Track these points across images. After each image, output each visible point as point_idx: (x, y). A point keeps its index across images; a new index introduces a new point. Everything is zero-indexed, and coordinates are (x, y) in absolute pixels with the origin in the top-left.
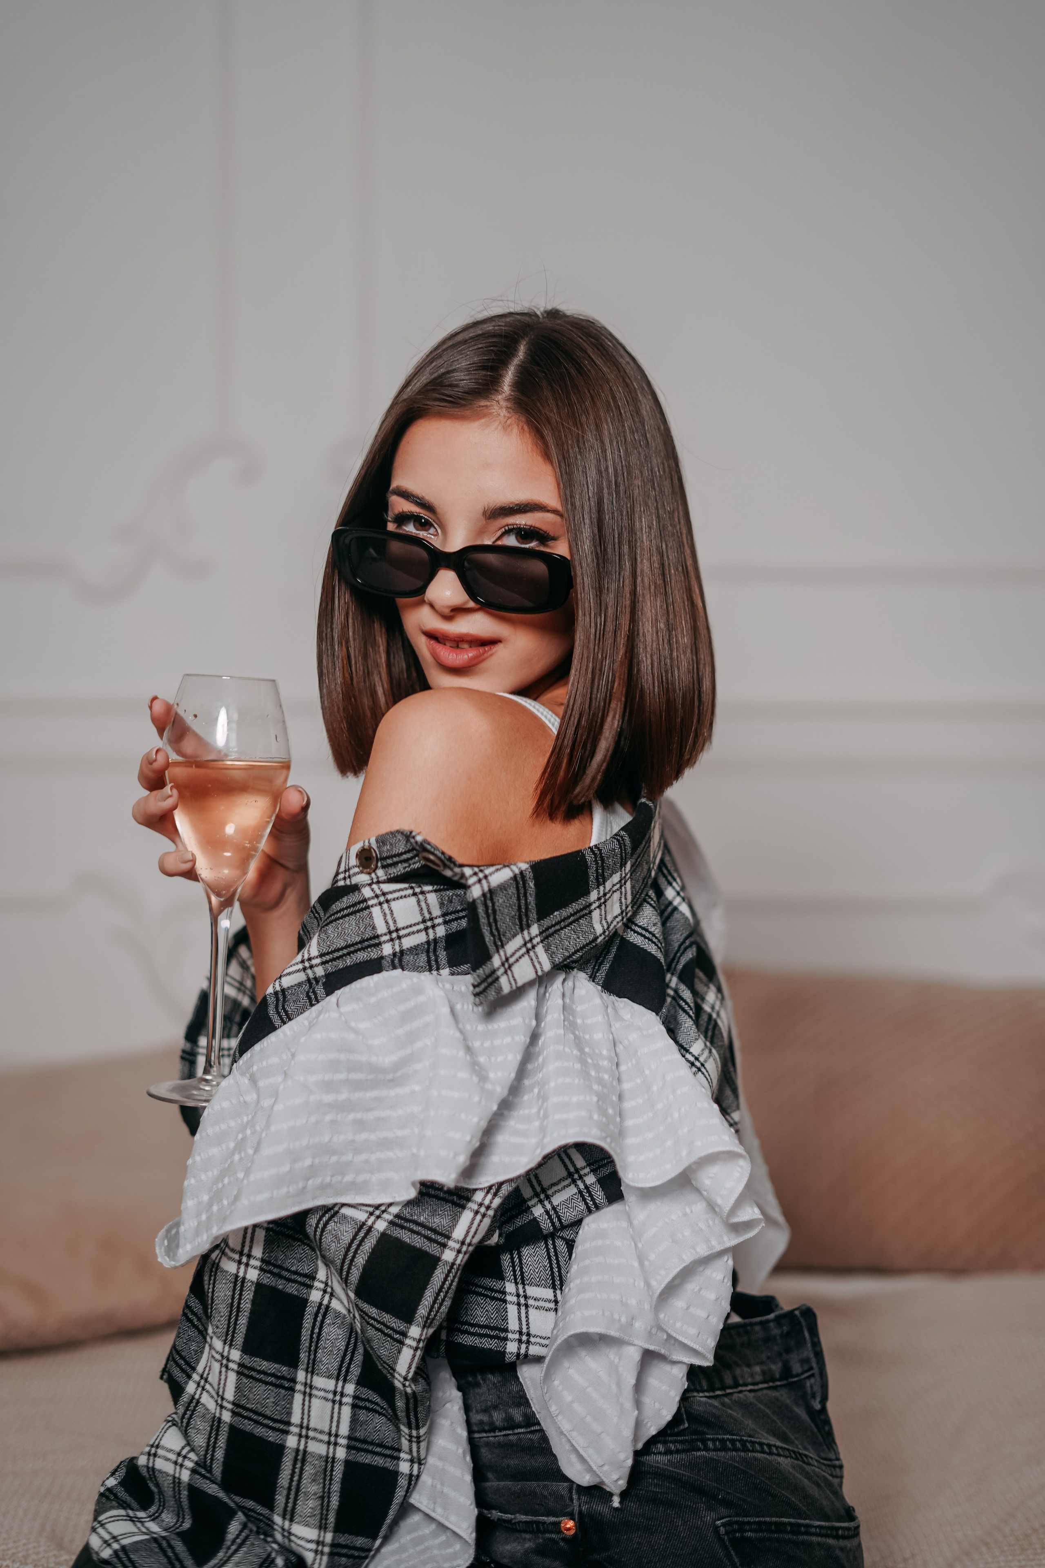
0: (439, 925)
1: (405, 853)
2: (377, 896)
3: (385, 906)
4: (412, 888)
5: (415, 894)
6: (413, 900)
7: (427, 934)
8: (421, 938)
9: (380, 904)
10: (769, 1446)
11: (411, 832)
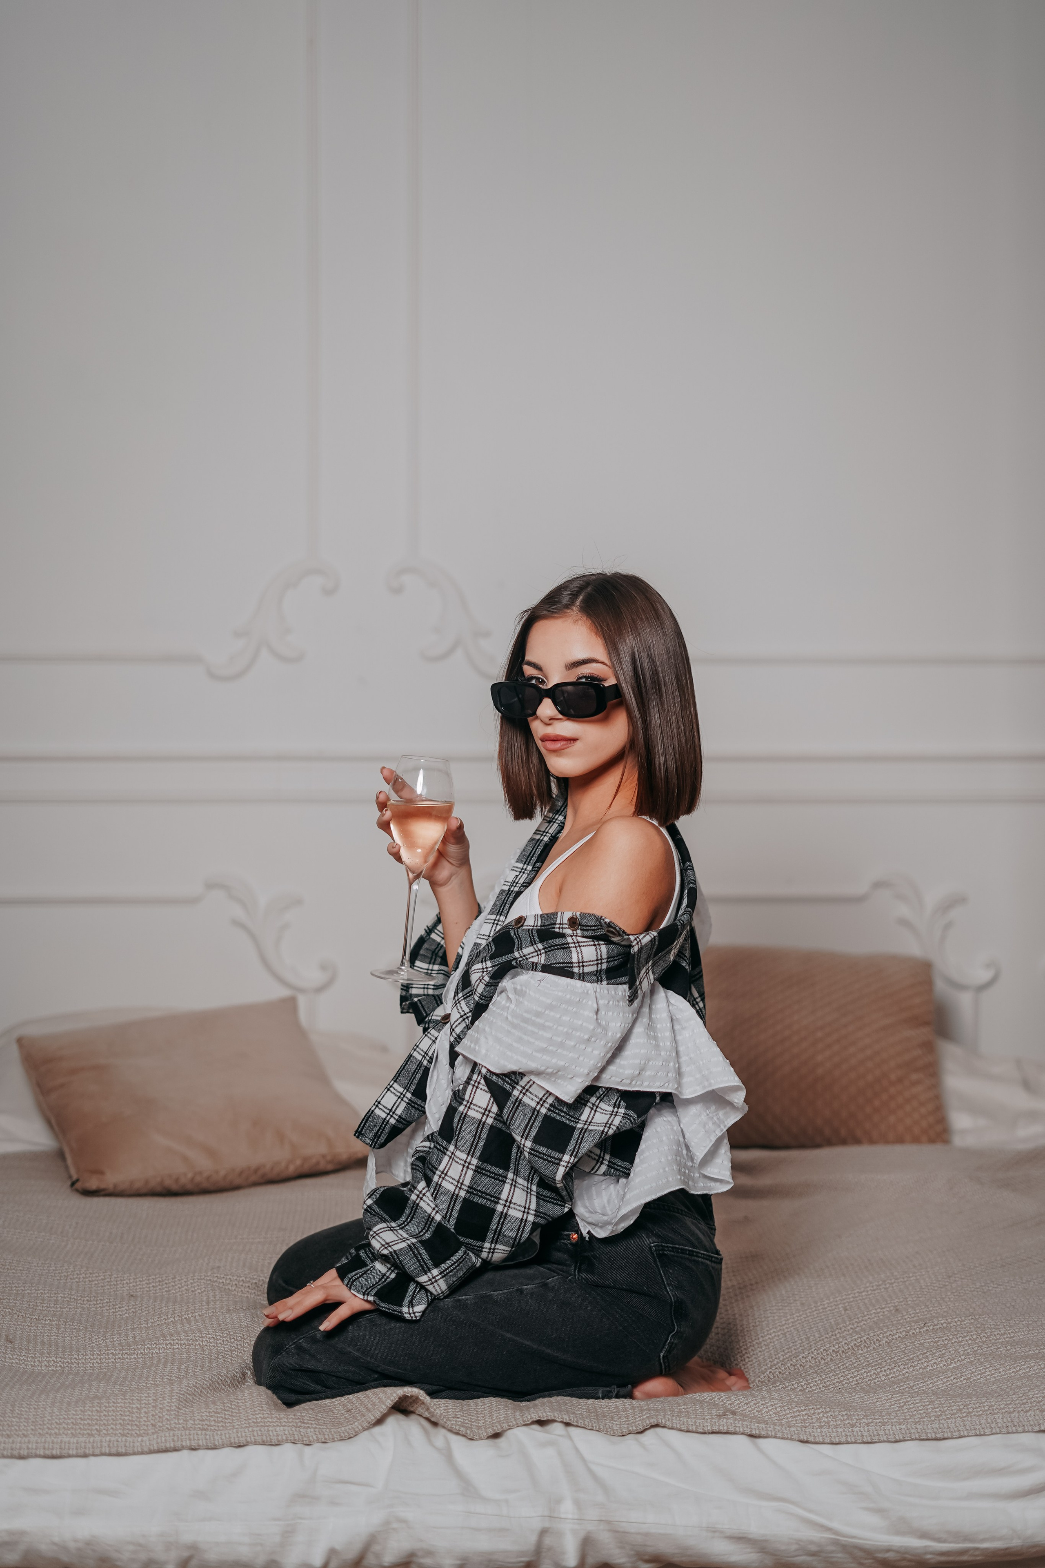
0: (604, 963)
1: (594, 926)
2: (574, 943)
3: (578, 948)
4: (593, 941)
5: (594, 945)
6: (594, 947)
7: (597, 967)
8: (594, 968)
9: (576, 947)
10: (682, 1210)
11: (601, 917)
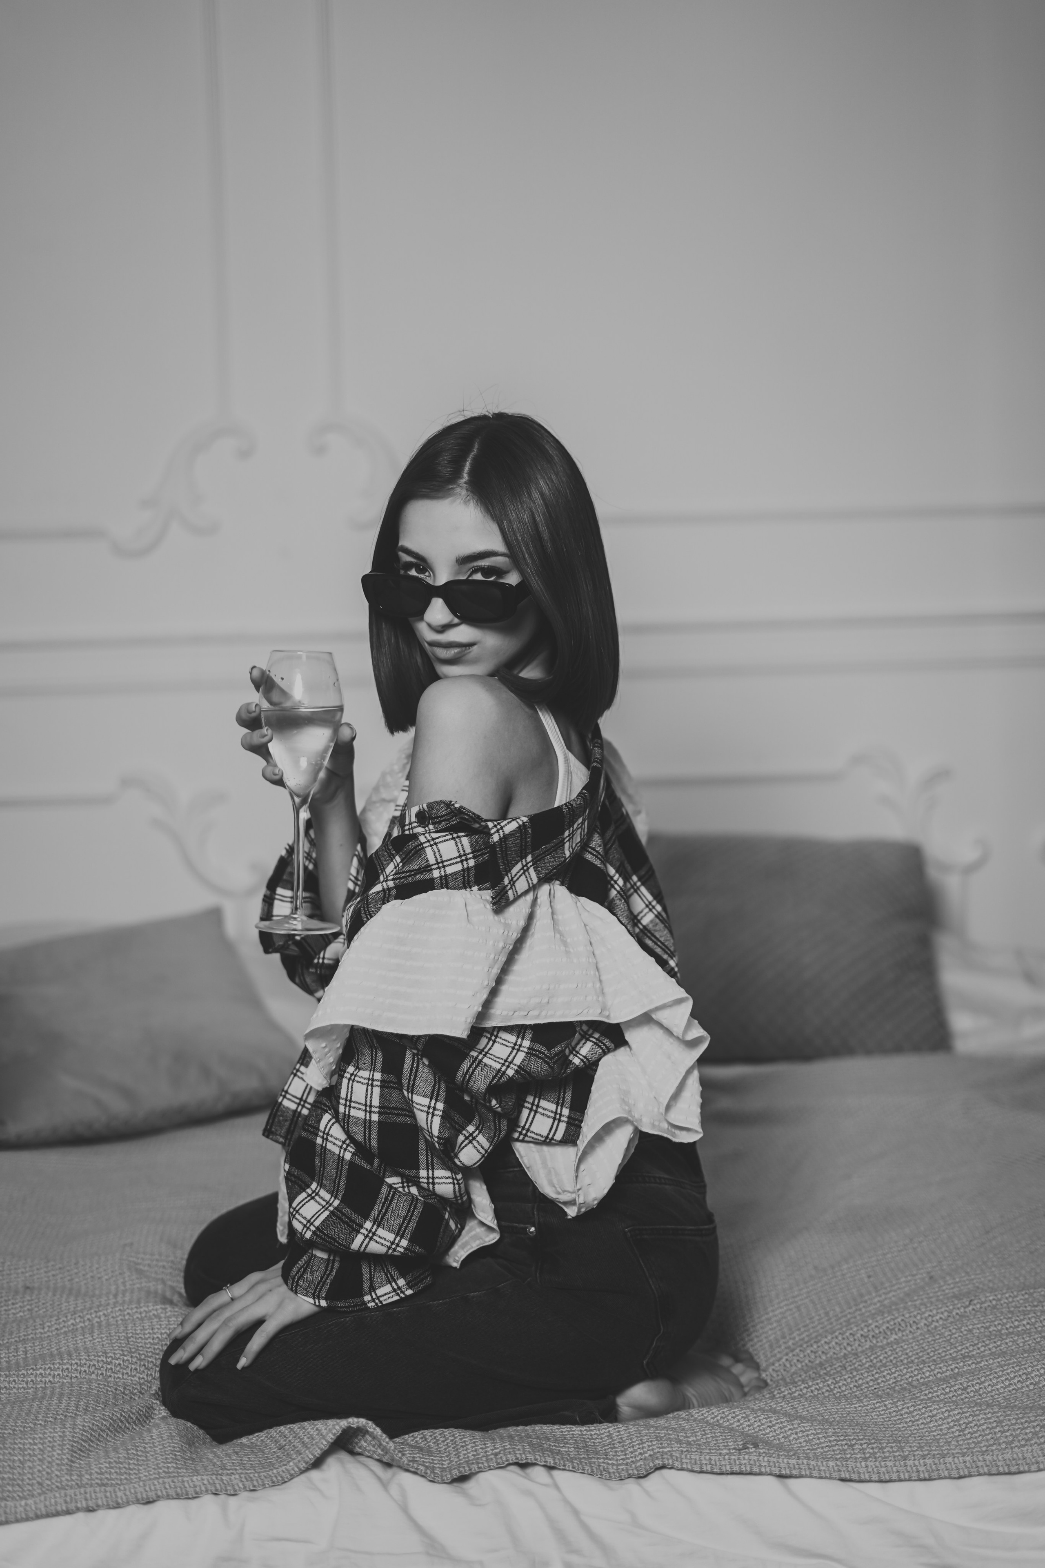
0: (470, 858)
1: (447, 814)
2: (429, 841)
3: (434, 847)
4: (451, 834)
5: (453, 838)
6: (453, 842)
7: (462, 864)
8: (458, 867)
9: (431, 846)
11: (451, 802)
